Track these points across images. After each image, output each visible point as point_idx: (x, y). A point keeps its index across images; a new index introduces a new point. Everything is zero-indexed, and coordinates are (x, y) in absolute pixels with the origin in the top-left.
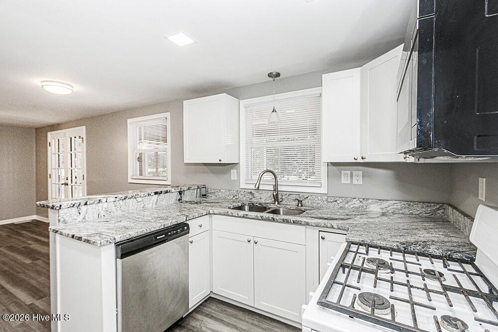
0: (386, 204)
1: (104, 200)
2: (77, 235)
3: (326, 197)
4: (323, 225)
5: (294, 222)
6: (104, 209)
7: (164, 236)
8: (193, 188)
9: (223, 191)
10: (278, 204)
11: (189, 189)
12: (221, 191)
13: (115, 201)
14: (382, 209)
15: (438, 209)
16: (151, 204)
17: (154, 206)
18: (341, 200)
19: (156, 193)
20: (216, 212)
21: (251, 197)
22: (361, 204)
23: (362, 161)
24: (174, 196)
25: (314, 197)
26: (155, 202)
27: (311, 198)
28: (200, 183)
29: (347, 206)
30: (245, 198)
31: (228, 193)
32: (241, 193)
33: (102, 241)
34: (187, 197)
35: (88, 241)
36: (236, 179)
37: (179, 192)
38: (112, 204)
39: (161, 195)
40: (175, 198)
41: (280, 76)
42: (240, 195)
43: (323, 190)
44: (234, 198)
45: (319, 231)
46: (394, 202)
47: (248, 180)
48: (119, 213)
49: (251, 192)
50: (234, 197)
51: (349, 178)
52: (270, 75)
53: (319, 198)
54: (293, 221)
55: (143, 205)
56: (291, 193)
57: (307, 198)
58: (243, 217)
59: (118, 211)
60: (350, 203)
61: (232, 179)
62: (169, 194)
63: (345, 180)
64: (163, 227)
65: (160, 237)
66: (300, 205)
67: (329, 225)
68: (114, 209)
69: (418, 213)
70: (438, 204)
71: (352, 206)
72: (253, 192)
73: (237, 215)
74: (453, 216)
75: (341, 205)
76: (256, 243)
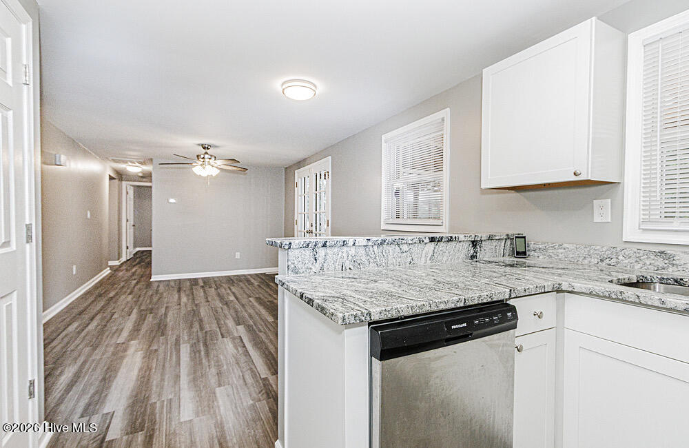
1: (351, 243)
2: (308, 294)
6: (350, 258)
7: (465, 325)
8: (498, 238)
9: (571, 247)
11: (490, 238)
12: (565, 245)
13: (366, 246)
16: (423, 259)
17: (429, 262)
19: (432, 240)
21: (660, 262)
24: (465, 249)
26: (430, 255)
30: (637, 267)
31: (583, 251)
32: (627, 252)
34: (486, 252)
35: (322, 309)
36: (609, 221)
37: (473, 242)
38: (362, 251)
39: (441, 244)
40: (464, 252)
42: (621, 257)
44: (603, 264)
47: (650, 221)
48: (372, 268)
49: (663, 252)
50: (602, 260)
55: (409, 259)
59: (371, 265)
61: (597, 219)
62: (453, 244)
64: (462, 305)
65: (457, 326)
68: (364, 259)
72: (669, 250)
73: (657, 304)
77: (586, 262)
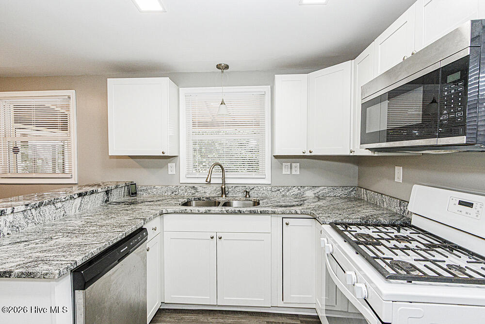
0: (317, 190)
1: (9, 210)
3: (270, 187)
4: (288, 212)
5: (261, 213)
6: (8, 224)
7: (127, 247)
8: (120, 186)
9: (159, 187)
10: (226, 196)
11: (116, 187)
12: (156, 187)
13: (25, 211)
14: (315, 194)
15: (352, 191)
16: (73, 210)
17: (77, 211)
18: (283, 189)
19: (80, 195)
20: (170, 210)
21: (193, 191)
22: (299, 191)
23: (309, 154)
24: (100, 197)
25: (260, 188)
26: (78, 206)
27: (257, 189)
28: (129, 180)
29: (288, 193)
30: (186, 194)
31: (165, 189)
32: (182, 188)
33: (61, 269)
34: (115, 197)
35: (30, 275)
36: (175, 173)
37: (106, 191)
38: (21, 216)
39: (86, 196)
40: (101, 199)
41: (228, 68)
42: (180, 191)
43: (267, 181)
44: (173, 195)
45: (283, 218)
46: (323, 188)
47: (189, 174)
49: (194, 187)
50: (173, 193)
51: (289, 169)
52: (218, 67)
53: (264, 188)
54: (261, 211)
55: (63, 213)
56: (237, 186)
57: (253, 189)
58: (206, 213)
60: (290, 191)
61: (169, 172)
62: (94, 195)
63: (286, 171)
65: (123, 250)
66: (248, 196)
67: (293, 212)
68: (23, 222)
69: (339, 195)
70: (351, 187)
71: (292, 194)
72: (196, 186)
73: (197, 212)
74: (367, 195)
75: (283, 193)
76: (220, 238)
77: (166, 194)
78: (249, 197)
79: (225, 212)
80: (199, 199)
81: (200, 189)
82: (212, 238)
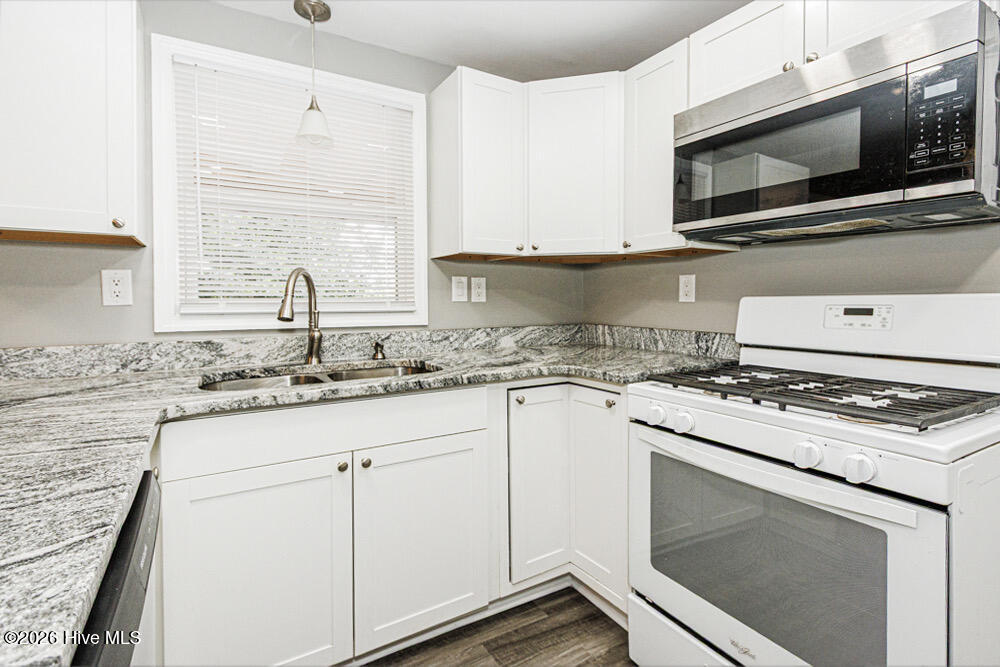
0: (521, 334)
3: (428, 333)
5: (469, 382)
7: (146, 547)
9: (62, 350)
10: (320, 362)
12: (49, 350)
14: (517, 342)
15: (577, 332)
18: (455, 335)
20: (190, 408)
21: (206, 355)
22: (488, 339)
23: (531, 252)
25: (404, 335)
27: (397, 338)
29: (466, 345)
31: (88, 355)
32: (162, 348)
36: (131, 303)
42: (154, 357)
43: (421, 318)
44: (128, 371)
45: (509, 390)
46: (531, 328)
49: (209, 343)
50: (124, 366)
51: (466, 291)
53: (415, 335)
54: (468, 379)
56: (344, 333)
57: (388, 338)
58: (323, 400)
60: (471, 340)
61: (108, 300)
63: (458, 294)
66: (380, 356)
67: (535, 372)
69: (557, 341)
70: (576, 325)
71: (474, 345)
72: (215, 339)
73: (295, 400)
74: (612, 335)
75: (456, 345)
76: (366, 465)
77: (95, 372)
78: (384, 358)
79: (381, 390)
80: (238, 374)
81: (230, 346)
82: (342, 468)
